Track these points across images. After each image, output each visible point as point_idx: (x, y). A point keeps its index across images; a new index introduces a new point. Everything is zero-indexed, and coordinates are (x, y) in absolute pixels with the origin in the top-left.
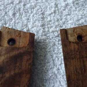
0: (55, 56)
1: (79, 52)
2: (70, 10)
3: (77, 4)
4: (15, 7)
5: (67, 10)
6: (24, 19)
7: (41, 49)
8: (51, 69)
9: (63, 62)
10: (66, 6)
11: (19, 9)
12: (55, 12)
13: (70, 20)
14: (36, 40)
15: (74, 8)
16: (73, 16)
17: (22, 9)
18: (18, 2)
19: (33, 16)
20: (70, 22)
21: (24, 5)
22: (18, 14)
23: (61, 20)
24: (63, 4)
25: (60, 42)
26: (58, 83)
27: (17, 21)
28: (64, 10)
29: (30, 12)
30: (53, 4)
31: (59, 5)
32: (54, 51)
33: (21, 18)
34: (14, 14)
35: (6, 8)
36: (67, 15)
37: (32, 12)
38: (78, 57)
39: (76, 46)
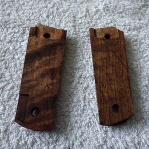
0: (84, 51)
1: (106, 47)
2: (100, 15)
3: (107, 10)
4: (49, 10)
5: (97, 15)
6: (56, 20)
7: (72, 45)
8: (80, 61)
9: (91, 56)
10: (97, 12)
11: (53, 12)
12: (86, 16)
13: (100, 23)
14: (68, 38)
15: (104, 14)
16: (103, 20)
17: (55, 12)
18: (51, 6)
19: (65, 18)
20: (100, 25)
21: (57, 9)
22: (51, 16)
23: (92, 23)
24: (94, 10)
25: (89, 41)
26: (87, 72)
27: (51, 22)
28: (95, 15)
29: (62, 15)
30: (84, 9)
31: (90, 11)
32: (83, 47)
33: (54, 19)
34: (48, 16)
35: (41, 11)
36: (97, 19)
37: (64, 15)
38: (104, 50)
39: (103, 42)
